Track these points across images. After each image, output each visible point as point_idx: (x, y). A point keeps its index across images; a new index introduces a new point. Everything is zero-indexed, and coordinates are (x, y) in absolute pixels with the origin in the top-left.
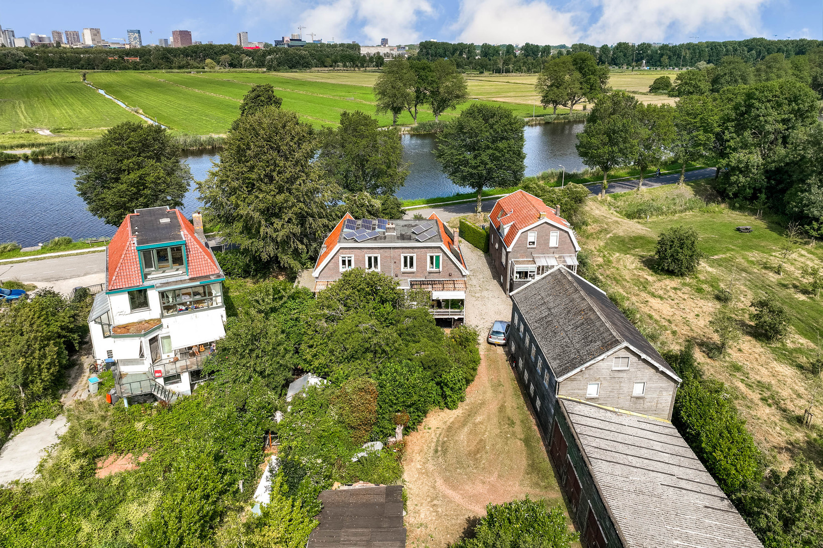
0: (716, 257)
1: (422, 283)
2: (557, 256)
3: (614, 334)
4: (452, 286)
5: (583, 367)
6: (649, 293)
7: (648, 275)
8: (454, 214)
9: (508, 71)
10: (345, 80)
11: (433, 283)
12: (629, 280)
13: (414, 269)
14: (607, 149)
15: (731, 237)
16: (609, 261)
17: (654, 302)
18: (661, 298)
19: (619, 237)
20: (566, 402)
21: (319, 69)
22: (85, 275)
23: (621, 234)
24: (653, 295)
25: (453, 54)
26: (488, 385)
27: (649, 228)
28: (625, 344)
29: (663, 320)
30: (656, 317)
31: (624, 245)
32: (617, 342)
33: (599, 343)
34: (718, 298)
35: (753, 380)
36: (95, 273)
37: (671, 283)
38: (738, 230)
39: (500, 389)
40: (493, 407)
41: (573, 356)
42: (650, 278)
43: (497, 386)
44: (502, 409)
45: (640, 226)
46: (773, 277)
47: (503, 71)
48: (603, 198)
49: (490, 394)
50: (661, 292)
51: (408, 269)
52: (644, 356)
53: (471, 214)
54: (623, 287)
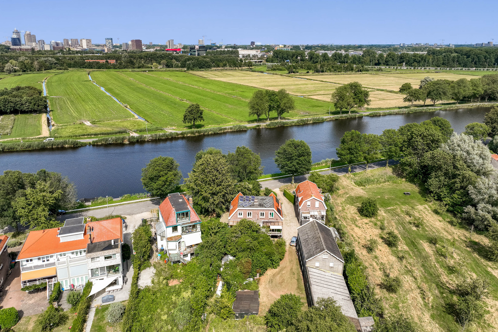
0: (389, 208)
1: (267, 222)
2: (318, 211)
3: (324, 247)
4: (277, 224)
5: (313, 257)
6: (355, 225)
7: (358, 217)
9: (322, 72)
11: (271, 222)
12: (349, 219)
13: (264, 217)
15: (400, 198)
16: (344, 209)
17: (356, 229)
18: (359, 227)
19: (352, 196)
20: (309, 268)
23: (353, 195)
24: (357, 226)
26: (288, 261)
27: (366, 192)
28: (326, 250)
29: (357, 237)
30: (355, 236)
31: (352, 201)
34: (381, 228)
35: (380, 262)
37: (366, 220)
38: (405, 194)
39: (292, 262)
40: (289, 269)
41: (311, 253)
42: (358, 218)
43: (291, 261)
44: (291, 269)
45: (362, 191)
46: (408, 219)
47: (320, 71)
48: (349, 175)
49: (288, 264)
50: (360, 225)
51: (262, 217)
52: (332, 254)
53: (290, 184)
54: (346, 222)
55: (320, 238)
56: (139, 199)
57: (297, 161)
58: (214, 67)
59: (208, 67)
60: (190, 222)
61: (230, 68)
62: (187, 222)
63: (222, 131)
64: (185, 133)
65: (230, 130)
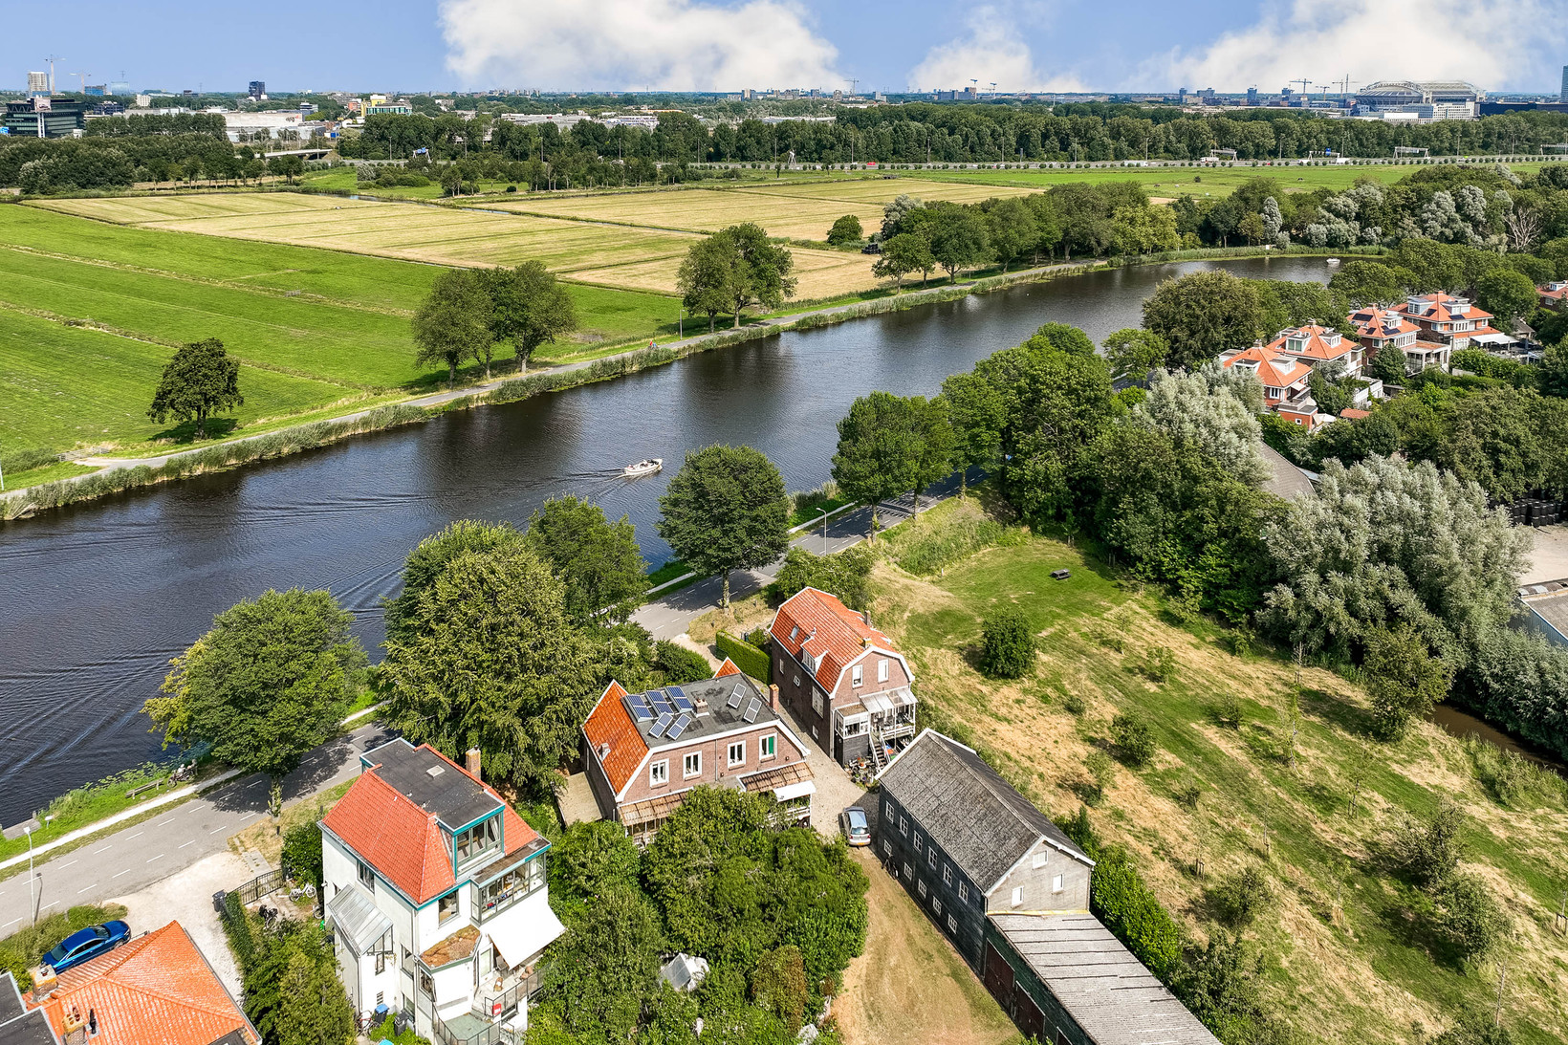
0: (1044, 634)
1: (756, 779)
2: (888, 692)
3: (1027, 825)
4: (793, 775)
5: (1008, 874)
6: (992, 715)
7: (975, 681)
8: (688, 612)
9: (560, 186)
10: (234, 223)
11: (768, 776)
12: (961, 697)
13: (743, 762)
14: (878, 478)
15: (1050, 592)
16: (925, 666)
17: (1002, 728)
18: (1009, 722)
19: (919, 616)
20: (995, 918)
21: (152, 185)
22: (190, 863)
23: (921, 610)
24: (999, 719)
25: (435, 138)
26: (878, 910)
27: (950, 590)
28: (1044, 838)
29: (1023, 759)
30: (1014, 755)
31: (930, 631)
32: (1033, 838)
33: (1014, 840)
34: (1070, 709)
35: (1139, 829)
36: (205, 855)
37: (1010, 691)
38: (1054, 575)
39: (895, 912)
40: (899, 940)
41: (991, 861)
42: (985, 689)
43: (888, 909)
44: (910, 940)
45: (937, 591)
46: (1116, 659)
48: (875, 543)
49: (887, 923)
50: (1003, 711)
51: (737, 763)
53: (713, 608)
54: (960, 711)
55: (989, 794)
56: (137, 802)
57: (746, 522)
58: (143, 181)
59: (119, 183)
60: (502, 855)
61: (213, 183)
62: (494, 860)
63: (333, 438)
64: (182, 465)
65: (360, 431)
